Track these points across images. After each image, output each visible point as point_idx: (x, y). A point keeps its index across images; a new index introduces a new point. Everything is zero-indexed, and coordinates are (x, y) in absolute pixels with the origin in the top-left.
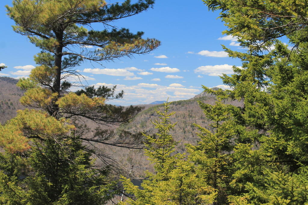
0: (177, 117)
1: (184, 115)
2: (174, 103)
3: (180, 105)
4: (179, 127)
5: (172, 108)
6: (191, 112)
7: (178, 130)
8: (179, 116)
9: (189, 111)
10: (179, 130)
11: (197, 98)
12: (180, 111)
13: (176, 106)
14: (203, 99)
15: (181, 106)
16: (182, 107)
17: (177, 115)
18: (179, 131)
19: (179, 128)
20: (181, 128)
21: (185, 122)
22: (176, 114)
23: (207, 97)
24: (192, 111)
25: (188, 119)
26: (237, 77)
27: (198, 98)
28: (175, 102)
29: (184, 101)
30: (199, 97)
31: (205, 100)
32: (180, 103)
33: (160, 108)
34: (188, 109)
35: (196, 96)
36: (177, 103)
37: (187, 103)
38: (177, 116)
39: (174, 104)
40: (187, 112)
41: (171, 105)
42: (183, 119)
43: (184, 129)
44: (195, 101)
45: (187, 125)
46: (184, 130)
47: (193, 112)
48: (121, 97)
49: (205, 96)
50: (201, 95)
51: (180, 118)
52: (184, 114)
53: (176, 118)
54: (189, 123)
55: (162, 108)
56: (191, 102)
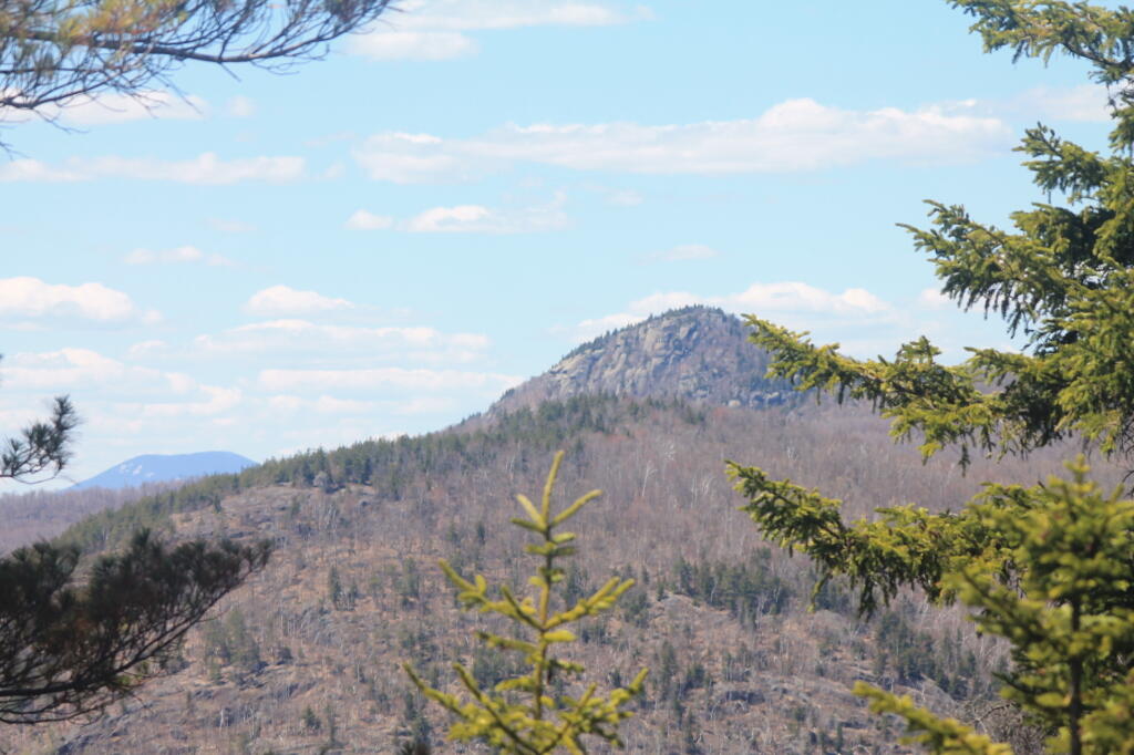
0: (342, 593)
1: (404, 580)
2: (306, 469)
3: (365, 480)
4: (372, 694)
5: (295, 510)
6: (470, 541)
7: (354, 717)
8: (362, 589)
9: (454, 537)
10: (370, 721)
11: (523, 414)
12: (366, 538)
13: (329, 491)
14: (581, 424)
15: (382, 496)
16: (389, 506)
17: (343, 580)
18: (372, 732)
19: (369, 704)
20: (383, 698)
21: (422, 638)
22: (334, 574)
23: (615, 399)
24: (481, 532)
25: (445, 610)
26: (1065, 234)
27: (534, 408)
28: (320, 459)
29: (404, 440)
30: (544, 406)
31: (600, 428)
32: (362, 463)
33: (176, 517)
34: (443, 523)
35: (510, 393)
36: (337, 471)
37: (428, 465)
38: (346, 590)
39: (310, 478)
40: (437, 544)
41: (286, 493)
42: (401, 616)
43: (410, 706)
44: (501, 440)
45: (437, 673)
46: (411, 713)
47: (488, 547)
48: (53, 464)
49: (592, 386)
50: (557, 386)
51: (368, 608)
52: (411, 567)
53: (328, 605)
54: (458, 650)
55: (196, 516)
56: (469, 449)
